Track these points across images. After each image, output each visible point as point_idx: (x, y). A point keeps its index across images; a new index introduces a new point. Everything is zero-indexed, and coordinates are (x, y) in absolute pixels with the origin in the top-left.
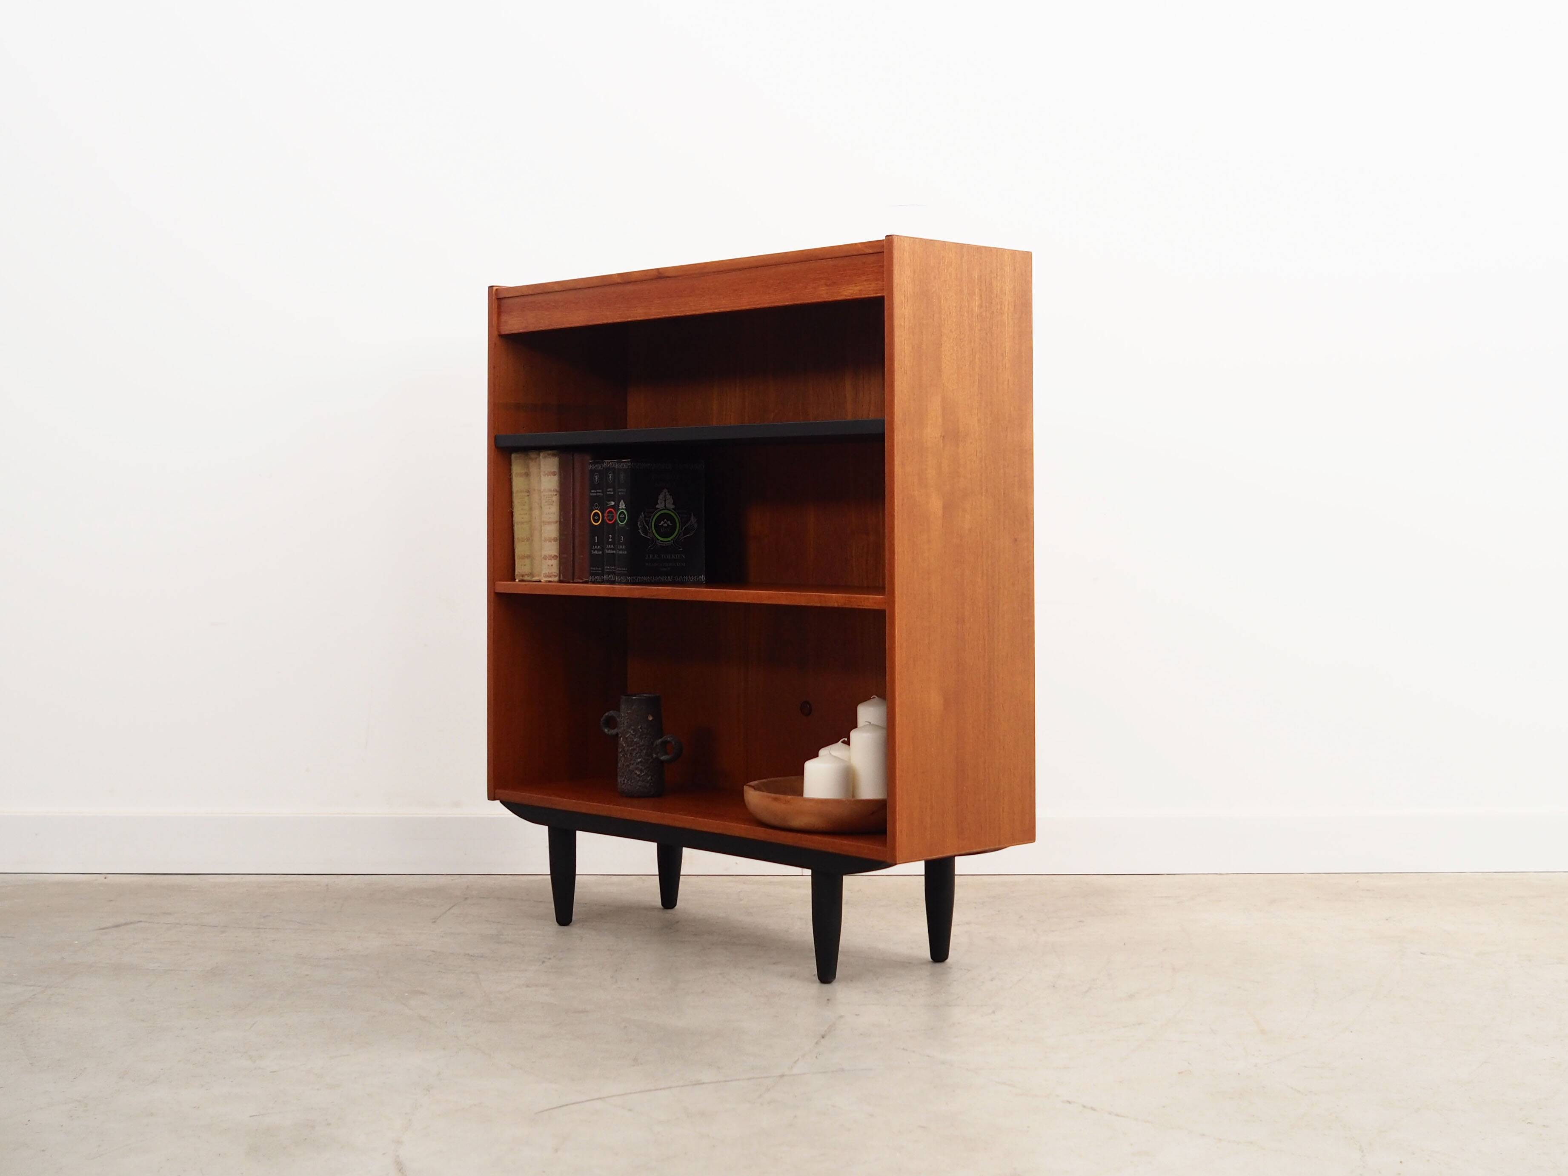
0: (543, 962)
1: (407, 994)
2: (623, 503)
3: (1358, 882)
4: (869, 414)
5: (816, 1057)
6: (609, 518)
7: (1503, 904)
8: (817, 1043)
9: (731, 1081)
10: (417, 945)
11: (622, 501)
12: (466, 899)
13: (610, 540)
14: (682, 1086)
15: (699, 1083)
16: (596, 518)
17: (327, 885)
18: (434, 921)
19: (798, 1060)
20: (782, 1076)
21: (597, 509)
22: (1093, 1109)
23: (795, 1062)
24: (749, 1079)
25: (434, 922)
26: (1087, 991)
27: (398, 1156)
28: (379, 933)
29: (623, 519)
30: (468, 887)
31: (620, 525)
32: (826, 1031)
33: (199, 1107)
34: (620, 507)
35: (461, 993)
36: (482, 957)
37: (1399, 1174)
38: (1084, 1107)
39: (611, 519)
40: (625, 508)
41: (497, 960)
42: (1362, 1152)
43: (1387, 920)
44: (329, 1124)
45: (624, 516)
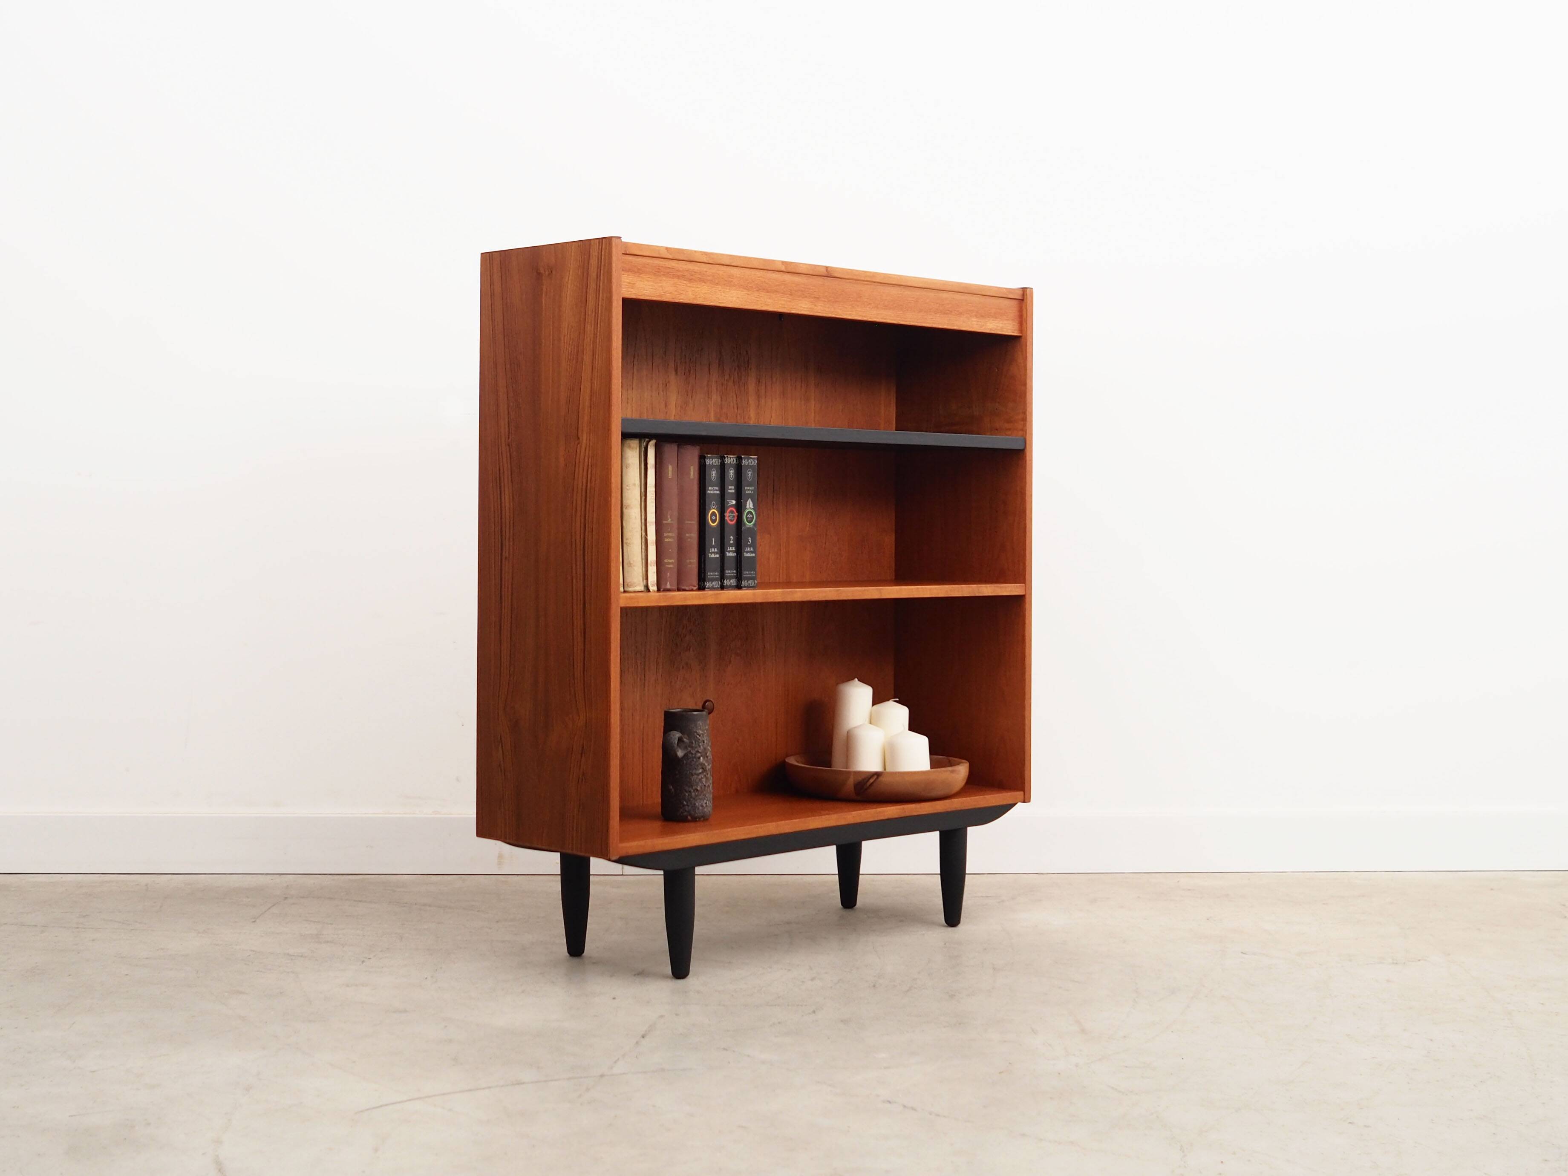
0: (363, 962)
1: (227, 994)
2: (751, 502)
3: (1178, 881)
4: (771, 421)
5: (637, 1057)
6: (730, 518)
7: (1324, 904)
8: (637, 1043)
9: (551, 1080)
10: (237, 945)
11: (750, 500)
12: (286, 898)
13: (731, 542)
14: (502, 1086)
15: (520, 1083)
16: (714, 518)
17: (146, 885)
18: (253, 920)
19: (618, 1059)
20: (602, 1076)
21: (713, 509)
22: (913, 1109)
23: (615, 1062)
24: (569, 1079)
25: (254, 922)
26: (908, 991)
27: (218, 1156)
28: (199, 933)
29: (751, 519)
30: (288, 886)
31: (747, 526)
32: (646, 1031)
33: (18, 1107)
34: (748, 507)
35: (281, 993)
36: (302, 956)
37: (1220, 1174)
38: (905, 1106)
39: (732, 519)
40: (753, 507)
41: (317, 960)
42: (1183, 1152)
43: (1208, 919)
44: (149, 1124)
45: (751, 516)
